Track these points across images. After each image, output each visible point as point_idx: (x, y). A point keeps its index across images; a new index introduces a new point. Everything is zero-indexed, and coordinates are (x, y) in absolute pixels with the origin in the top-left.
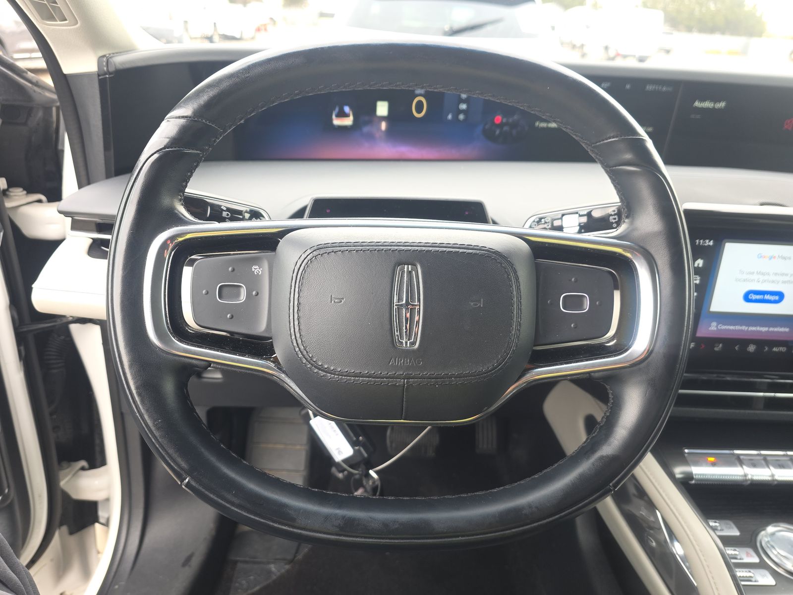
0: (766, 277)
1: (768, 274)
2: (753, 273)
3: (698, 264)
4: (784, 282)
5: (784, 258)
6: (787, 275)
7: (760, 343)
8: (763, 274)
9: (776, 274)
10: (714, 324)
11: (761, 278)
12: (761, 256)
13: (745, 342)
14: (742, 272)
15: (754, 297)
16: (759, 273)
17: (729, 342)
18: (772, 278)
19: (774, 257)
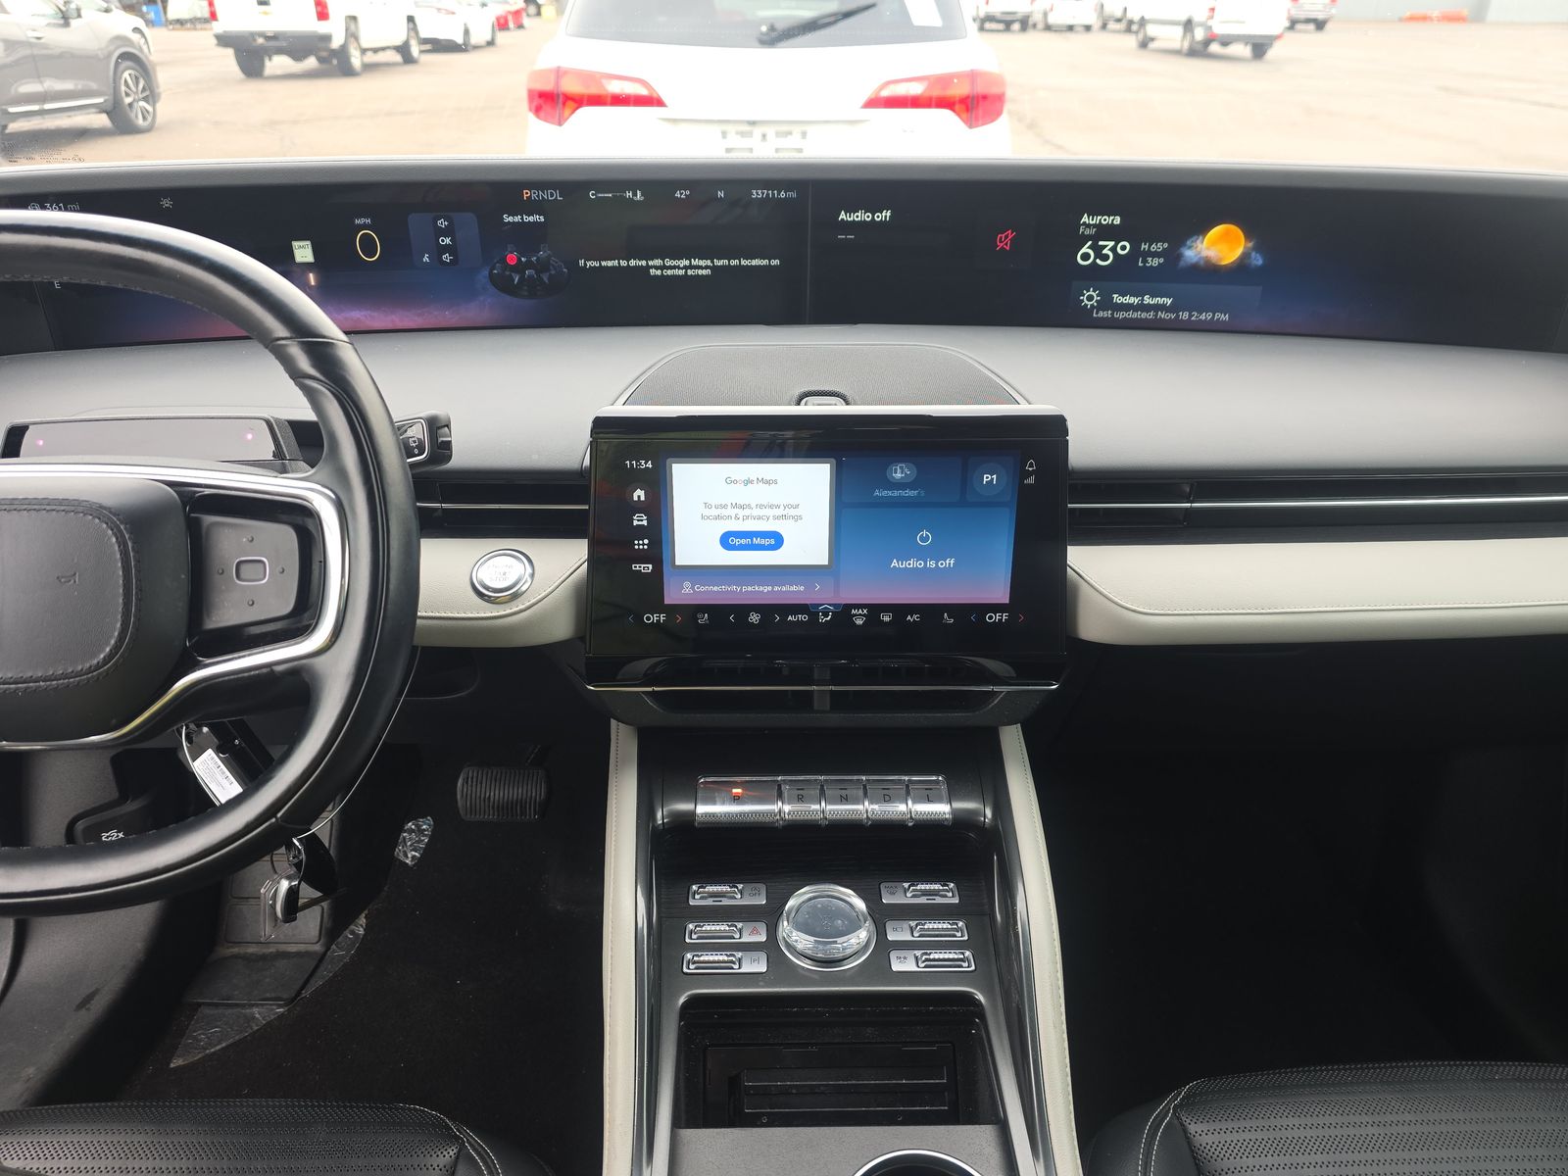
0: (747, 512)
1: (749, 506)
2: (725, 507)
3: (639, 497)
4: (776, 518)
5: (768, 482)
6: (778, 507)
7: (766, 610)
8: (742, 507)
9: (761, 506)
10: (687, 584)
11: (741, 513)
12: (730, 481)
13: (743, 610)
14: (707, 505)
15: (737, 542)
16: (735, 506)
17: (719, 612)
18: (756, 512)
19: (752, 482)
